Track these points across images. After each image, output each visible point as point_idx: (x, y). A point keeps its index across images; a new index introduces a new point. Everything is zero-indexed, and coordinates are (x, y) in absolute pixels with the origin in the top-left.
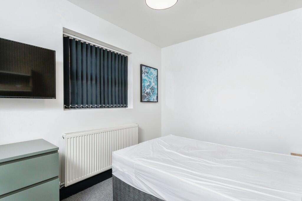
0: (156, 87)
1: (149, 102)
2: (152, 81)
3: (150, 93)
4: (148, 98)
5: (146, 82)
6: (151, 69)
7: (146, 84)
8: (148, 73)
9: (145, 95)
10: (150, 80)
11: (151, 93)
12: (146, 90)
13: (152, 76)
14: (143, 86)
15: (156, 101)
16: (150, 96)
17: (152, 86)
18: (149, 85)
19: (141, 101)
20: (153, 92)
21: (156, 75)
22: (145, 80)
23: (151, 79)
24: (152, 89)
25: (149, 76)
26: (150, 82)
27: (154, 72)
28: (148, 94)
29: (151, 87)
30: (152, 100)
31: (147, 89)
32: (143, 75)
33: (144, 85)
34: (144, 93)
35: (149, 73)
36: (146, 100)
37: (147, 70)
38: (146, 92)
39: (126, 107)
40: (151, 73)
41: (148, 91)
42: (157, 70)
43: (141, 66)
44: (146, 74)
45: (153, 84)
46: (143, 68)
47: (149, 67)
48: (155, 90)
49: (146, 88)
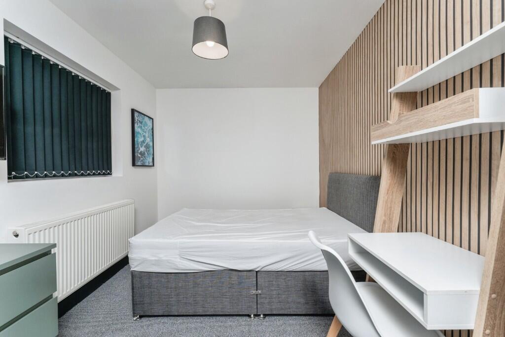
0: (151, 144)
1: (143, 166)
2: (147, 135)
3: (144, 153)
4: (142, 161)
5: (139, 136)
6: (146, 117)
7: (139, 139)
8: (141, 123)
9: (139, 156)
10: (144, 134)
11: (146, 153)
12: (139, 149)
13: (146, 128)
14: (136, 143)
15: (152, 165)
16: (145, 157)
17: (147, 143)
18: (143, 141)
19: (134, 164)
20: (149, 151)
21: (151, 127)
22: (138, 133)
23: (145, 132)
24: (147, 147)
25: (143, 128)
26: (144, 136)
27: (149, 123)
28: (142, 154)
29: (145, 144)
30: (147, 164)
31: (142, 147)
32: (136, 125)
33: (137, 141)
34: (138, 153)
35: (144, 123)
36: (139, 163)
37: (140, 119)
38: (139, 152)
39: (110, 174)
40: (146, 124)
41: (142, 149)
42: (153, 119)
43: (133, 111)
44: (139, 124)
45: (148, 140)
46: (136, 114)
47: (143, 114)
48: (151, 149)
49: (140, 146)
